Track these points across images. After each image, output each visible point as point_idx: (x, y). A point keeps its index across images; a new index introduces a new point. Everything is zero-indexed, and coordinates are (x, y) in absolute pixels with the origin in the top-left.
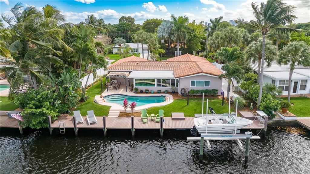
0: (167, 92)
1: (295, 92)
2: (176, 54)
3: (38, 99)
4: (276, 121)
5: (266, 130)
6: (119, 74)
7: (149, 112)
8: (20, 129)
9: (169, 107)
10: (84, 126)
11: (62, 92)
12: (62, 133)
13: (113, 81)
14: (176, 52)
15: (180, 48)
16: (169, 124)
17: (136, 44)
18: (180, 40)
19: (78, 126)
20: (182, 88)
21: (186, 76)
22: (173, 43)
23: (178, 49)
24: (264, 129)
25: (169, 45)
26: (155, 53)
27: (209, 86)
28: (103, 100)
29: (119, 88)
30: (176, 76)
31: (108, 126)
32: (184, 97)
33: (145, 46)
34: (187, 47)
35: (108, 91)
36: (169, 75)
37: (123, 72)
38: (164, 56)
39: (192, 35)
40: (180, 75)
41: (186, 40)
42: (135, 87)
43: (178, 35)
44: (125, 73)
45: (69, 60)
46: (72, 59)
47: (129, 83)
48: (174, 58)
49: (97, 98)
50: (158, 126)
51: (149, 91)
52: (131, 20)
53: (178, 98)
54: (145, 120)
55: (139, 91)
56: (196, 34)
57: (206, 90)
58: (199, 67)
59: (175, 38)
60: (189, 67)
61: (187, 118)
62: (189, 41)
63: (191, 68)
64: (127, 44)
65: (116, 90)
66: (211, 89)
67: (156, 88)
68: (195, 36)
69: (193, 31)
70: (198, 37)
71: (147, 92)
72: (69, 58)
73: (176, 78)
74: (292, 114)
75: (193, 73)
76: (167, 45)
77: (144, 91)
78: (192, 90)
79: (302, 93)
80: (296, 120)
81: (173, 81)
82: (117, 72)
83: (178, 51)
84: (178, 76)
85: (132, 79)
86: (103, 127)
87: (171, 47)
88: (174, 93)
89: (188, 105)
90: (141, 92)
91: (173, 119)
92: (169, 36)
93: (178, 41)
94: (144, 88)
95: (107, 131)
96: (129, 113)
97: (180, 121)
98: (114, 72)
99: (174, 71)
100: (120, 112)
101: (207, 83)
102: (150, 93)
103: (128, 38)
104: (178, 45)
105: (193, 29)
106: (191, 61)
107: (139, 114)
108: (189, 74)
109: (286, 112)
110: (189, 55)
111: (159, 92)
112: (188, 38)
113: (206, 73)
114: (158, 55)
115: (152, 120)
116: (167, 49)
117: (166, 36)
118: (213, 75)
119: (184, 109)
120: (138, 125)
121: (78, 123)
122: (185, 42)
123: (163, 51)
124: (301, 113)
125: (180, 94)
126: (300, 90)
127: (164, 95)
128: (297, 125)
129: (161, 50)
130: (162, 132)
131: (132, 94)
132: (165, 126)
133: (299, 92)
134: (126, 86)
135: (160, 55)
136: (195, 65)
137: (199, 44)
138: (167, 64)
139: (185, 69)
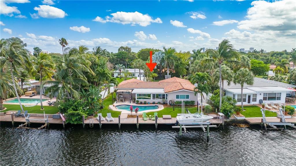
0: (159, 103)
1: (250, 103)
2: (166, 77)
3: (75, 105)
4: (232, 120)
5: (223, 124)
6: (125, 91)
7: (148, 114)
8: (64, 124)
9: (161, 112)
10: (105, 122)
11: (90, 101)
12: (91, 127)
13: (120, 96)
14: (166, 76)
15: (169, 73)
16: (161, 121)
17: (134, 69)
18: (169, 67)
19: (102, 122)
20: (170, 100)
21: (172, 91)
22: (164, 69)
23: (168, 74)
24: (222, 123)
25: (160, 70)
26: (150, 76)
27: (189, 98)
28: (115, 108)
29: (125, 101)
30: (165, 92)
31: (122, 122)
32: (171, 106)
33: (142, 71)
34: (175, 71)
35: (117, 103)
36: (161, 91)
37: (127, 89)
38: (156, 79)
39: (179, 62)
40: (169, 91)
41: (174, 66)
42: (136, 99)
43: (168, 62)
44: (129, 90)
45: (92, 80)
46: (94, 80)
47: (132, 98)
48: (164, 80)
49: (111, 106)
50: (154, 122)
51: (147, 103)
52: (128, 49)
53: (167, 107)
54: (145, 119)
55: (139, 102)
56: (182, 62)
57: (187, 101)
58: (182, 85)
59: (165, 65)
60: (175, 86)
61: (173, 118)
62: (177, 67)
63: (176, 86)
64: (126, 69)
65: (123, 102)
66: (190, 101)
67: (151, 100)
68: (181, 63)
69: (179, 59)
70: (183, 64)
71: (145, 103)
72: (92, 79)
73: (165, 93)
74: (243, 116)
75: (177, 89)
76: (159, 70)
77: (143, 102)
78: (177, 101)
79: (254, 104)
80: (245, 119)
81: (164, 95)
82: (123, 89)
83: (168, 75)
84: (167, 91)
85: (135, 94)
86: (118, 123)
87: (163, 72)
88: (164, 104)
89: (174, 110)
90: (141, 103)
91: (164, 119)
92: (161, 63)
93: (168, 67)
94: (143, 101)
95: (121, 126)
96: (134, 115)
97: (168, 120)
98: (121, 89)
99: (165, 88)
100: (128, 115)
101: (188, 97)
102: (148, 104)
103: (125, 64)
104: (168, 70)
105: (180, 58)
106: (177, 82)
107: (141, 116)
108: (175, 90)
109: (239, 114)
110: (176, 78)
111: (154, 103)
112: (176, 65)
113: (186, 89)
114: (151, 78)
115: (150, 119)
116: (159, 73)
117: (158, 63)
118: (191, 90)
119: (171, 113)
120: (141, 121)
121: (102, 121)
122: (174, 68)
123: (156, 75)
124: (249, 115)
125: (169, 104)
126: (252, 101)
127: (157, 105)
128: (245, 122)
129: (155, 74)
130: (157, 126)
131: (134, 104)
132: (158, 122)
133: (252, 103)
134: (130, 99)
135: (153, 78)
136: (179, 85)
137: (185, 69)
138: (159, 84)
139: (172, 87)
